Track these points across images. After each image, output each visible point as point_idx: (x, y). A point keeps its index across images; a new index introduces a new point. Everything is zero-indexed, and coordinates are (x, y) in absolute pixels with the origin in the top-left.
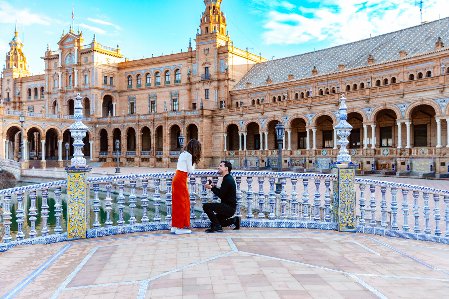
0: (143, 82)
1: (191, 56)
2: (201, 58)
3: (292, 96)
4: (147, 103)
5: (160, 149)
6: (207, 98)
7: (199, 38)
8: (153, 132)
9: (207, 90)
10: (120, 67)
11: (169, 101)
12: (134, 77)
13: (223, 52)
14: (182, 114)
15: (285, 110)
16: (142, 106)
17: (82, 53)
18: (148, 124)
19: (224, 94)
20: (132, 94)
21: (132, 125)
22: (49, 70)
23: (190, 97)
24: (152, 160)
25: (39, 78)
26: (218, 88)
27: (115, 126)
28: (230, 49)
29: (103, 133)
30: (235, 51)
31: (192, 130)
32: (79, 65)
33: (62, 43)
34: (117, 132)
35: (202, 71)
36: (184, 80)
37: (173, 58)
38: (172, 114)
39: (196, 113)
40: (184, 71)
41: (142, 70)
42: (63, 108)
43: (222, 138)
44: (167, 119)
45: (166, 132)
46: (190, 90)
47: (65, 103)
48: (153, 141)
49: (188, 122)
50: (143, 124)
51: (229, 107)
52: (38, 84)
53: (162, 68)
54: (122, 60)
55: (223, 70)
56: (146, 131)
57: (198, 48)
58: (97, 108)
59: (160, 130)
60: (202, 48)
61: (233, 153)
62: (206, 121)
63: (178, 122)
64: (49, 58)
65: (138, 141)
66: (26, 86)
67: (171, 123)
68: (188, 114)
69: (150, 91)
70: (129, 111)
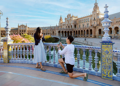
0: (81, 22)
1: (91, 16)
2: (93, 16)
3: (115, 22)
4: (82, 26)
5: (85, 34)
6: (94, 24)
7: (93, 12)
8: (83, 31)
9: (94, 22)
10: (77, 19)
11: (86, 25)
12: (80, 21)
13: (98, 14)
14: (89, 27)
15: (113, 25)
16: (81, 26)
17: (71, 17)
18: (82, 30)
19: (98, 23)
20: (80, 24)
21: (79, 30)
22: (65, 21)
23: (91, 24)
24: (83, 36)
25: (64, 23)
26: (97, 22)
27: (76, 30)
28: (100, 13)
29: (74, 31)
30: (101, 14)
31: (91, 30)
32: (70, 20)
33: (67, 16)
34: (77, 31)
35: (93, 19)
36: (90, 21)
37: (87, 17)
38: (87, 27)
39: (92, 27)
40: (90, 19)
41: (82, 19)
42: (68, 27)
43: (97, 32)
44: (86, 28)
45: (86, 31)
46: (91, 23)
47: (68, 26)
48: (83, 33)
49: (90, 29)
50: (81, 30)
51: (100, 25)
52: (64, 24)
53: (85, 19)
54: (78, 18)
55: (98, 18)
56: (82, 31)
57: (93, 14)
58: (73, 27)
59: (84, 31)
60: (94, 14)
61: (100, 35)
62: (94, 28)
63: (88, 29)
64: (65, 19)
65: (80, 33)
66: (62, 24)
67: (87, 29)
68: (90, 27)
69: (83, 23)
70: (79, 27)
